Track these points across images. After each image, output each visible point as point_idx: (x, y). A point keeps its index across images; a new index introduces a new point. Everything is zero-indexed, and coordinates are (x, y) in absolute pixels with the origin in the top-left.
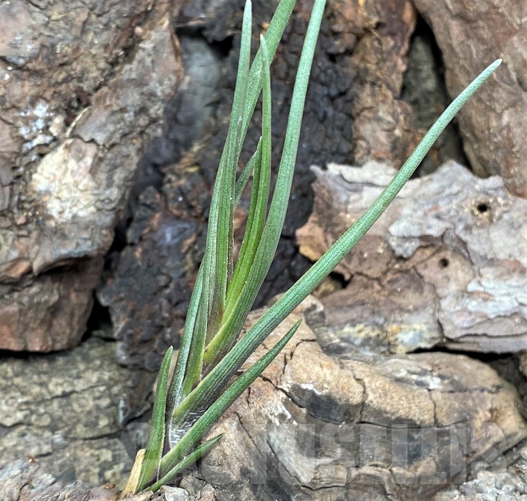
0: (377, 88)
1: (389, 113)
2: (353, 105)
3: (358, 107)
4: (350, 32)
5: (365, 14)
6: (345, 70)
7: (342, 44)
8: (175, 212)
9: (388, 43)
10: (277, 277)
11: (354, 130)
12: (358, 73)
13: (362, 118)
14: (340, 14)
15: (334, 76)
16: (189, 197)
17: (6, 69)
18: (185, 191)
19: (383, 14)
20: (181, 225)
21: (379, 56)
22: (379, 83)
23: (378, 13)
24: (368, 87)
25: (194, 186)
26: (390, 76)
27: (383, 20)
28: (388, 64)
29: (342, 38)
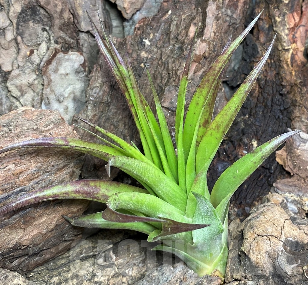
0: (300, 108)
1: (306, 118)
2: (291, 115)
3: (294, 116)
4: (288, 85)
5: (295, 78)
6: (287, 100)
7: (286, 90)
8: (223, 159)
9: (304, 90)
10: (263, 185)
11: (291, 125)
12: (292, 101)
13: (295, 120)
14: (285, 78)
15: (282, 102)
16: (228, 153)
17: (168, 112)
18: (226, 150)
19: (302, 78)
20: (225, 164)
21: (301, 95)
22: (301, 105)
23: (300, 78)
24: (297, 107)
25: (229, 148)
26: (305, 103)
27: (302, 81)
28: (304, 98)
29: (286, 87)
